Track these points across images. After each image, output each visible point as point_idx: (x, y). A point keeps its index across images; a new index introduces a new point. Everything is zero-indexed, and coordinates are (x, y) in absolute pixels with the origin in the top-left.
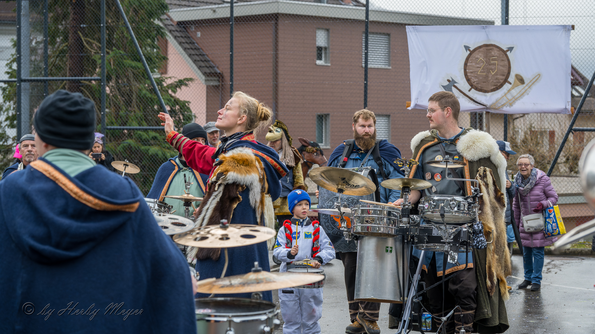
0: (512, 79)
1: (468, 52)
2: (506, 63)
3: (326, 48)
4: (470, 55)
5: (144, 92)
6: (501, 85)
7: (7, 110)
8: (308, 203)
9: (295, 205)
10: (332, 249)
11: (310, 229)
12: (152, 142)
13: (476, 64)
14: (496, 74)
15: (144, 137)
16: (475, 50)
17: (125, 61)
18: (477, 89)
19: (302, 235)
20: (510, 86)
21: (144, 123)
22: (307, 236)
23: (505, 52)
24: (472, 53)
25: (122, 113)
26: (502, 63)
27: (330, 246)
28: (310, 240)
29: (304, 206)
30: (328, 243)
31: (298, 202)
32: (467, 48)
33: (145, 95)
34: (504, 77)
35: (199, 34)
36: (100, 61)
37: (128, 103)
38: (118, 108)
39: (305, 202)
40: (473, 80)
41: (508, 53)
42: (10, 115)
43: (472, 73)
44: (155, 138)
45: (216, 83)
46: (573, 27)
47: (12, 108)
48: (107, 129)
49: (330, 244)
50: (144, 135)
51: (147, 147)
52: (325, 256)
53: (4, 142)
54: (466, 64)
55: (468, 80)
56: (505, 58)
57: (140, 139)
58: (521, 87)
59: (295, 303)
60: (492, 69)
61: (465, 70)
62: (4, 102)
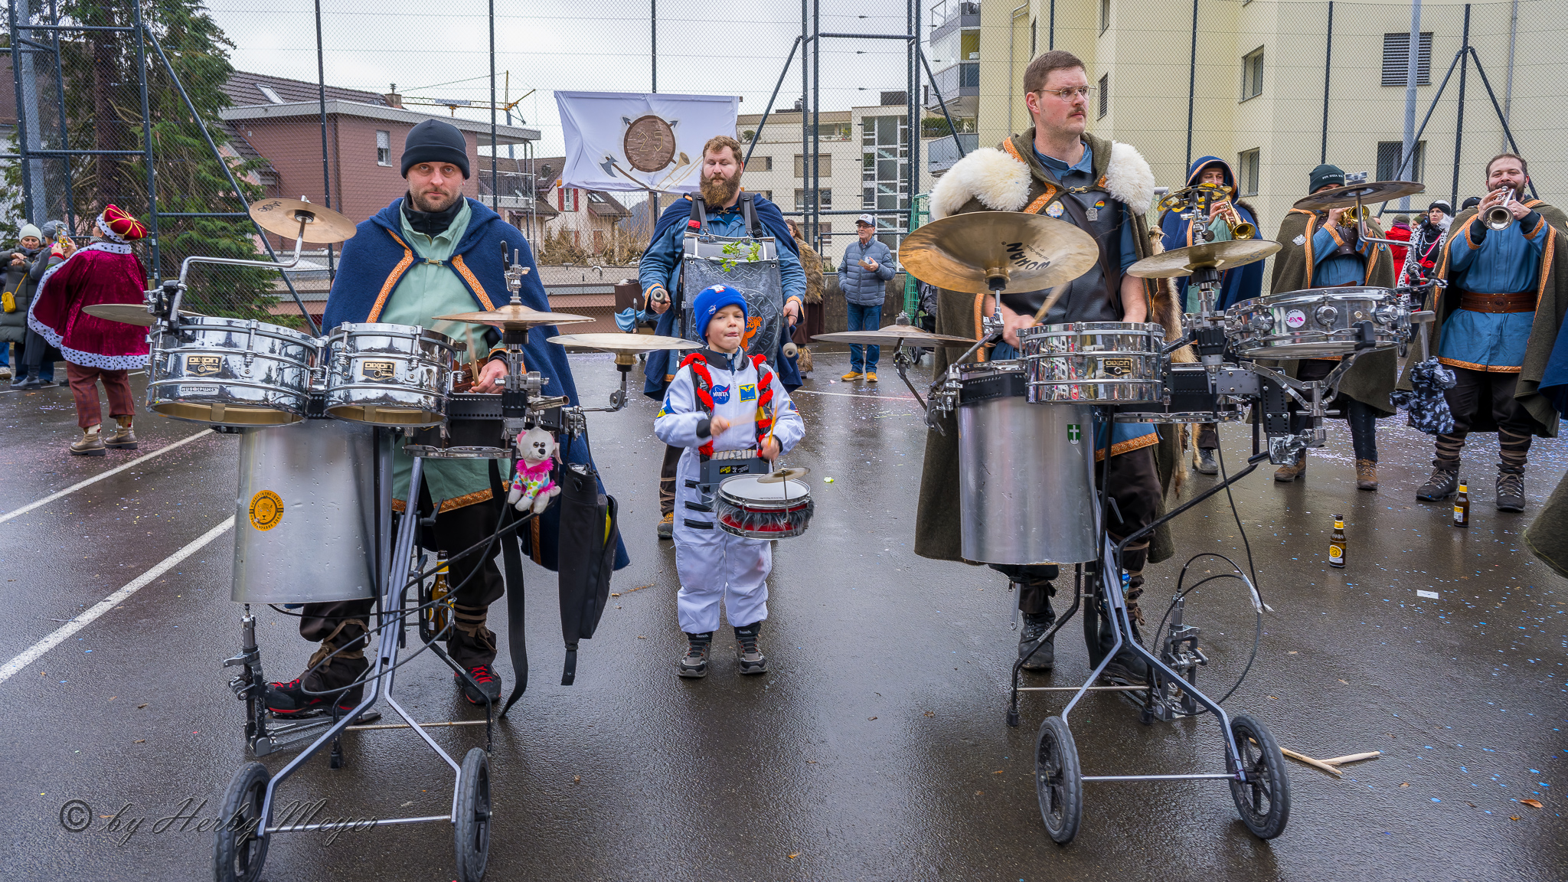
0: (676, 158)
1: (629, 126)
2: (671, 138)
3: (386, 150)
4: (630, 128)
5: (204, 174)
6: (666, 165)
7: (15, 195)
8: (741, 313)
9: (711, 317)
10: (797, 419)
11: (749, 377)
12: (220, 233)
13: (638, 139)
14: (661, 151)
15: (209, 229)
16: (636, 122)
17: (176, 137)
18: (639, 168)
19: (735, 394)
20: (675, 165)
21: (206, 209)
22: (746, 395)
23: (669, 126)
24: (632, 126)
25: (177, 199)
26: (667, 139)
27: (793, 412)
28: (753, 403)
29: (733, 320)
30: (788, 405)
31: (717, 311)
32: (626, 120)
33: (204, 178)
34: (669, 155)
35: (250, 134)
36: (143, 134)
37: (184, 188)
38: (169, 194)
39: (733, 309)
40: (635, 158)
41: (672, 128)
42: (20, 202)
43: (633, 150)
44: (224, 229)
45: (271, 183)
46: (741, 99)
47: (21, 194)
48: (159, 216)
49: (792, 407)
50: (210, 226)
51: (215, 240)
52: (787, 435)
53: (14, 236)
54: (626, 140)
55: (629, 158)
56: (669, 134)
57: (204, 230)
58: (687, 166)
59: (714, 551)
60: (656, 145)
61: (625, 146)
62: (9, 184)
